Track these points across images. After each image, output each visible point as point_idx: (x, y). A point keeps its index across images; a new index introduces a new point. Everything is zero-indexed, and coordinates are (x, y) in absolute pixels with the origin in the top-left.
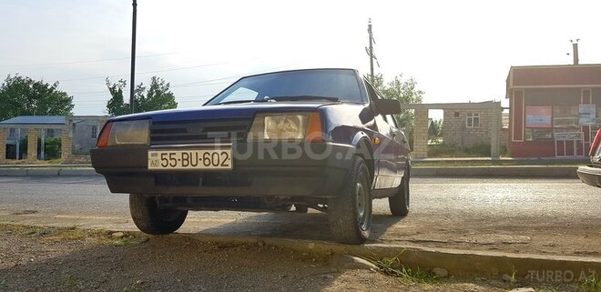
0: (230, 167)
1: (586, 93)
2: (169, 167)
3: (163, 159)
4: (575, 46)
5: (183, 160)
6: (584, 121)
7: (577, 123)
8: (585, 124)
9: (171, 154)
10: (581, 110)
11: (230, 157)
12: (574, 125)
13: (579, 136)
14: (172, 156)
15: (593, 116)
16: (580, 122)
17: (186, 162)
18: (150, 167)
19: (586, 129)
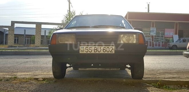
0: (114, 52)
1: (153, 23)
2: (89, 52)
3: (86, 49)
4: (148, 5)
5: (95, 50)
6: (152, 34)
7: (149, 34)
8: (152, 35)
9: (89, 48)
10: (151, 30)
11: (114, 49)
12: (148, 35)
13: (150, 39)
14: (90, 48)
15: (155, 32)
16: (151, 34)
17: (96, 51)
18: (80, 52)
19: (152, 36)
